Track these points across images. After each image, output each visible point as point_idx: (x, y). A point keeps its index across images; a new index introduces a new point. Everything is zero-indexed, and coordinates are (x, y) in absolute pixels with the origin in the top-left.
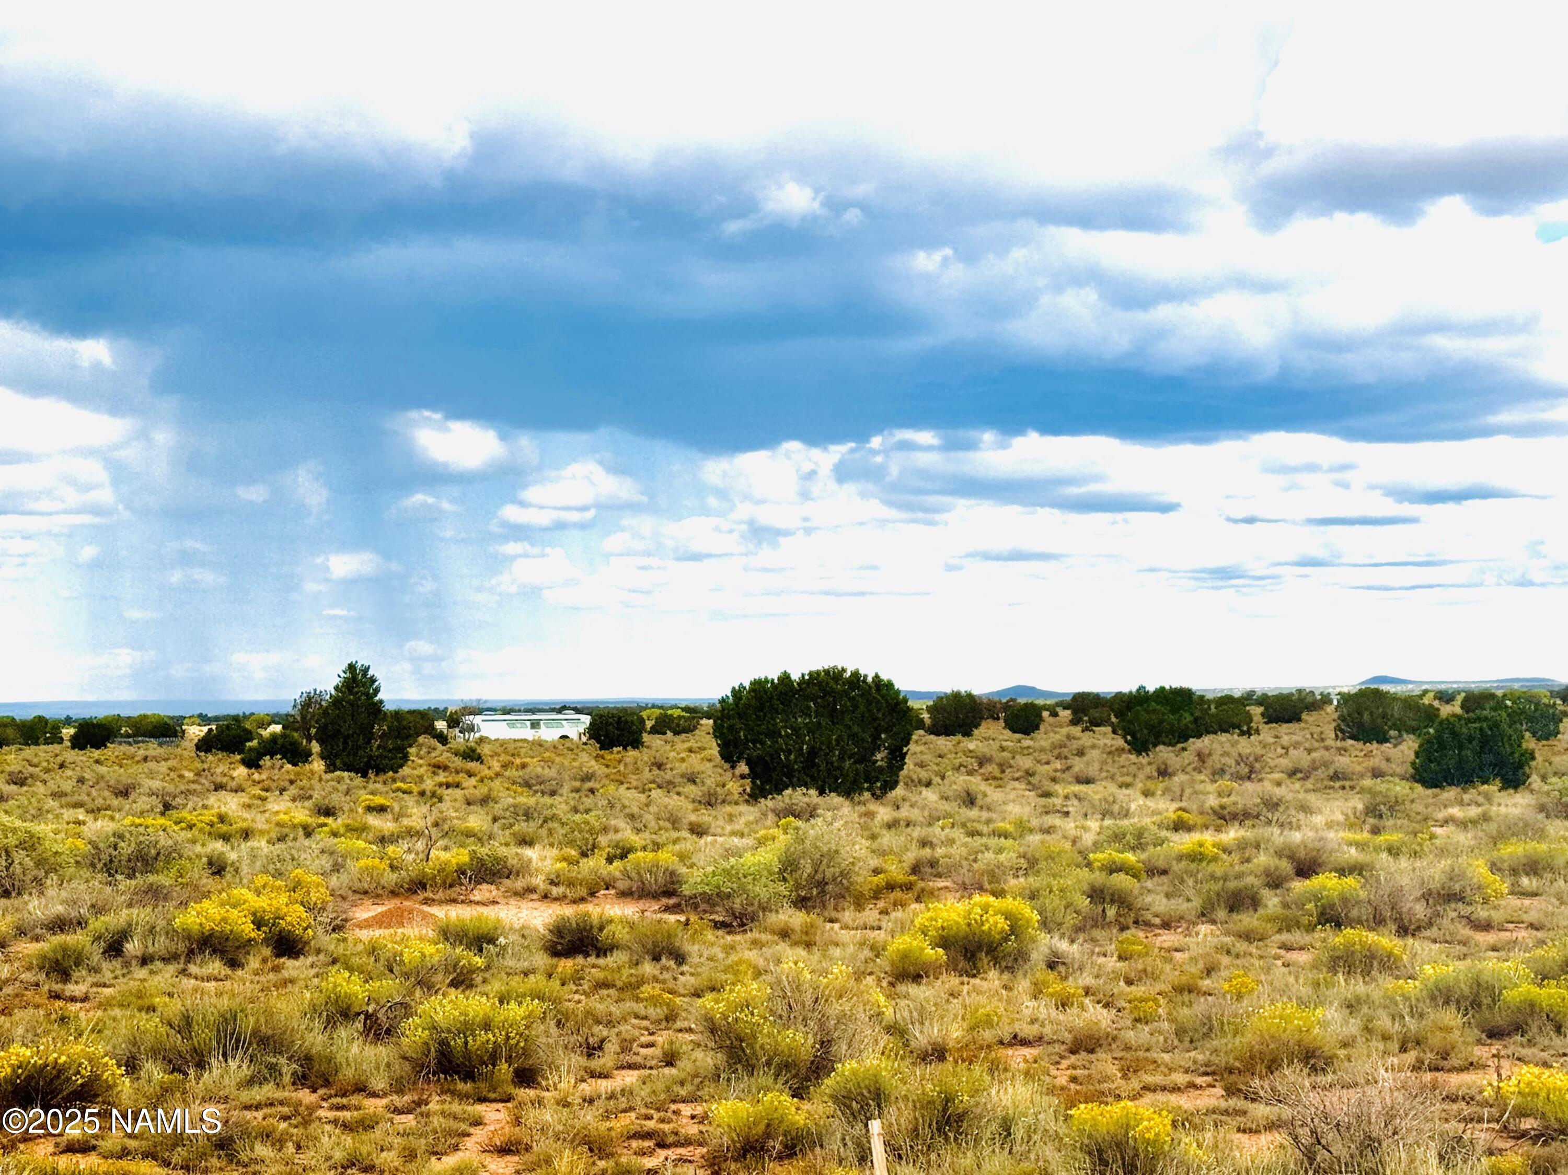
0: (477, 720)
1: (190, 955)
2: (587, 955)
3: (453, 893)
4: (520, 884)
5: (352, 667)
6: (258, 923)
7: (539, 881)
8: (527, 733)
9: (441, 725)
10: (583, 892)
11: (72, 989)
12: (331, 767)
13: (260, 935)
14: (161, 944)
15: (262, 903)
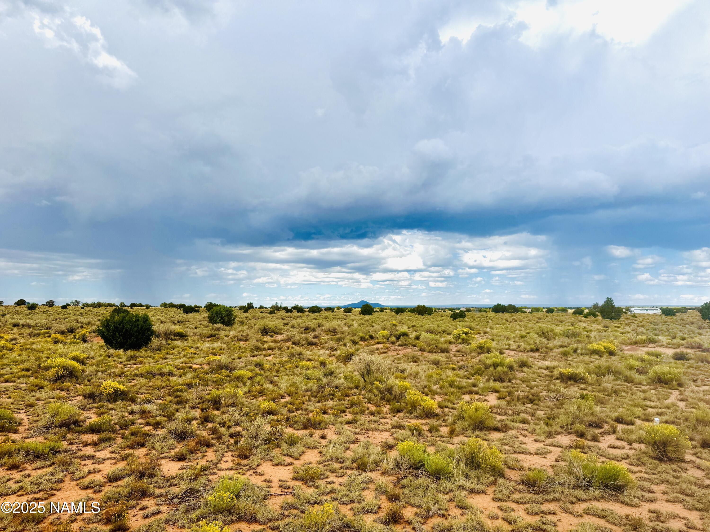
0: (633, 309)
1: (591, 354)
2: (683, 360)
3: (644, 345)
4: (660, 344)
5: (608, 298)
6: (605, 348)
7: (664, 343)
8: (645, 312)
9: (624, 310)
10: (676, 346)
11: (569, 359)
12: (604, 318)
13: (606, 351)
14: (584, 351)
15: (605, 344)
